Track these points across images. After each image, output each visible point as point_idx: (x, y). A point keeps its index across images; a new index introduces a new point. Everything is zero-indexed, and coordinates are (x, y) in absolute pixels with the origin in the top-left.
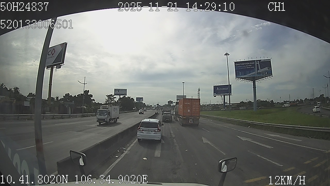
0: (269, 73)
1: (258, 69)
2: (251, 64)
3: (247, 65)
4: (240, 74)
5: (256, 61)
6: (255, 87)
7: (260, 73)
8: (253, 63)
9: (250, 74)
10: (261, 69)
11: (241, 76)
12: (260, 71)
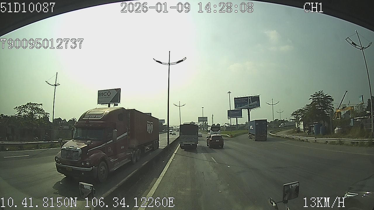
0: (258, 105)
1: (250, 103)
2: (245, 99)
3: (242, 100)
4: (238, 106)
5: (249, 97)
6: (249, 114)
7: (251, 105)
8: (246, 99)
9: (245, 106)
10: (252, 102)
11: (238, 107)
12: (251, 104)
